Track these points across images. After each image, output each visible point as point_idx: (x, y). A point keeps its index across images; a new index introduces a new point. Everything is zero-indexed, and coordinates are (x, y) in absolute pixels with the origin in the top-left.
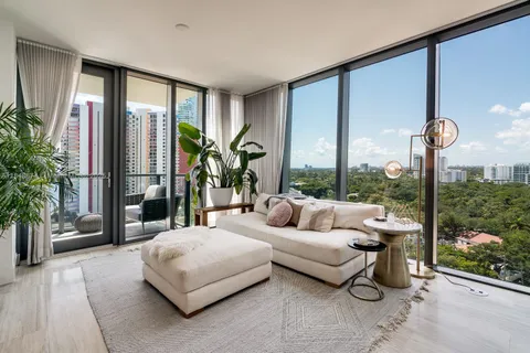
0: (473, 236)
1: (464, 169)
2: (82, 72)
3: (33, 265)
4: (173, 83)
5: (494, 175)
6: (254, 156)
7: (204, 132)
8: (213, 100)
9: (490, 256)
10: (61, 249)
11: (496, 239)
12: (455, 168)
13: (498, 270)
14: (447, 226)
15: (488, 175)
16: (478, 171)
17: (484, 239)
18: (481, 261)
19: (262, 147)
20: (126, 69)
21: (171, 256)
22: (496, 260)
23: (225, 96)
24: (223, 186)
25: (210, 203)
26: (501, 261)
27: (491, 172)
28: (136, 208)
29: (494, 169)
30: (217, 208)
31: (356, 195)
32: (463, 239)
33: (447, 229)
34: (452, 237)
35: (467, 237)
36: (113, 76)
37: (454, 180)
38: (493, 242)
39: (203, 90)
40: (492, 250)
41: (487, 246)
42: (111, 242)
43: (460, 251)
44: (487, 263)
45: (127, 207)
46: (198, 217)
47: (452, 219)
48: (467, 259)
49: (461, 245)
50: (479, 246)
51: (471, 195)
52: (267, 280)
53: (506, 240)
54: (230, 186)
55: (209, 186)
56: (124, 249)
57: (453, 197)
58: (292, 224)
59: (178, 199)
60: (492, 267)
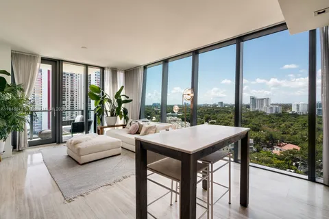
0: (283, 145)
1: (280, 105)
2: (42, 63)
3: (19, 151)
4: (87, 66)
5: (298, 109)
6: (126, 102)
7: (103, 89)
8: (108, 74)
9: (293, 157)
10: (32, 144)
11: (297, 147)
12: (275, 105)
13: (297, 165)
14: (268, 139)
15: (294, 109)
16: (288, 107)
17: (290, 147)
18: (287, 160)
19: (128, 97)
20: (63, 61)
21: (76, 143)
22: (296, 160)
23: (114, 71)
24: (112, 115)
25: (106, 125)
26: (299, 160)
27: (296, 107)
28: (70, 127)
29: (298, 105)
30: (109, 126)
31: (215, 121)
32: (278, 147)
33: (268, 142)
34: (271, 147)
35: (280, 146)
36: (56, 64)
37: (274, 112)
38: (294, 149)
39: (103, 69)
40: (294, 154)
41: (291, 152)
42: (55, 142)
43: (275, 155)
44: (291, 161)
45: (63, 127)
46: (99, 131)
47: (271, 136)
48: (279, 159)
49: (277, 151)
50: (286, 151)
51: (284, 121)
52: (120, 154)
53: (302, 148)
54: (115, 116)
55: (105, 116)
56: (62, 145)
57: (273, 122)
58: (138, 133)
59: (90, 123)
60: (294, 164)
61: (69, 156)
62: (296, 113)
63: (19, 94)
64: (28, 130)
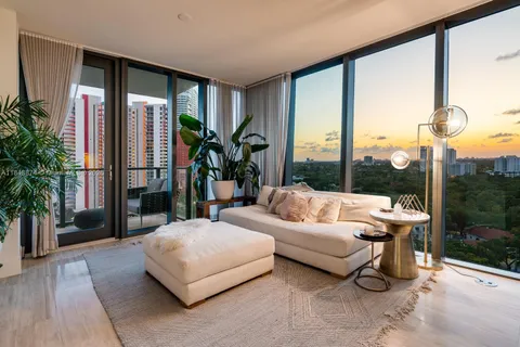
1: (473, 161)
3: (39, 257)
5: (505, 167)
6: (258, 148)
7: (205, 123)
11: (508, 234)
12: (464, 161)
15: (498, 168)
16: (489, 164)
19: (264, 139)
20: (127, 61)
21: (172, 247)
23: (227, 87)
24: (225, 178)
25: (211, 197)
27: (501, 164)
28: (136, 202)
29: (505, 161)
31: (360, 189)
36: (115, 67)
38: (504, 238)
39: (205, 80)
42: (113, 236)
43: (469, 247)
50: (489, 241)
51: (481, 188)
52: (270, 272)
54: (231, 179)
55: (210, 179)
56: (127, 242)
61: (147, 273)
62: (503, 175)
63: (38, 123)
64: (55, 205)
